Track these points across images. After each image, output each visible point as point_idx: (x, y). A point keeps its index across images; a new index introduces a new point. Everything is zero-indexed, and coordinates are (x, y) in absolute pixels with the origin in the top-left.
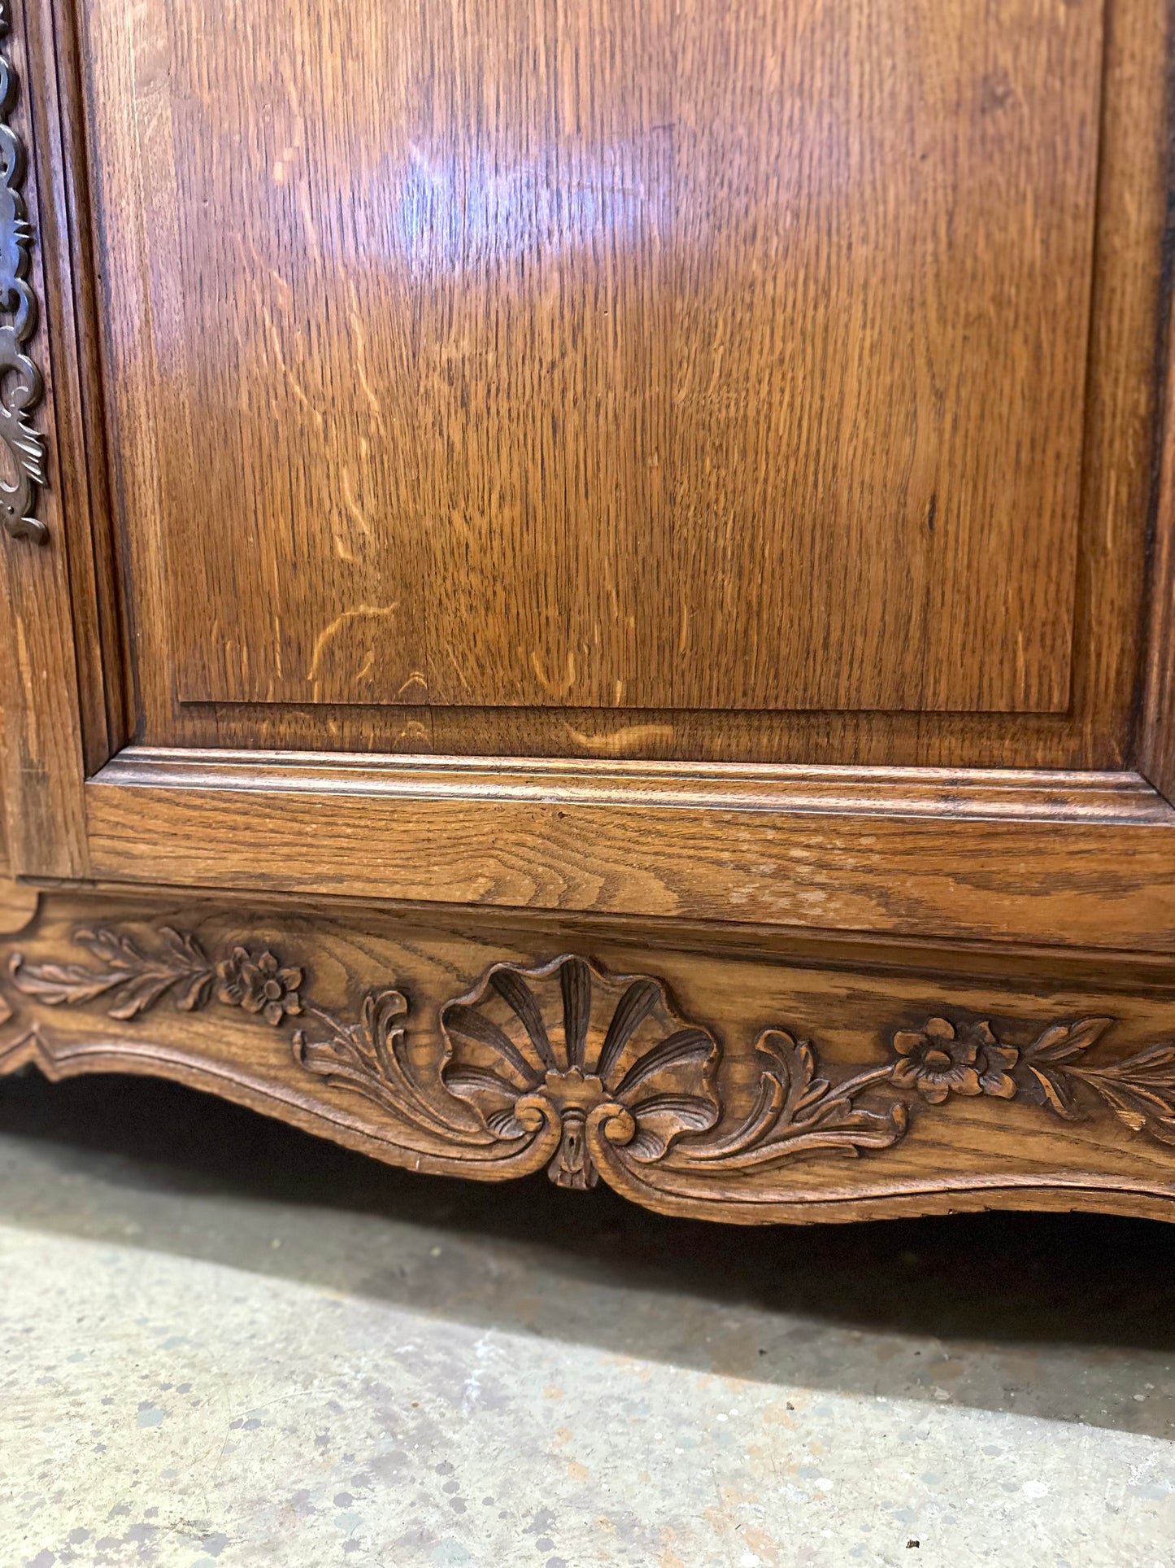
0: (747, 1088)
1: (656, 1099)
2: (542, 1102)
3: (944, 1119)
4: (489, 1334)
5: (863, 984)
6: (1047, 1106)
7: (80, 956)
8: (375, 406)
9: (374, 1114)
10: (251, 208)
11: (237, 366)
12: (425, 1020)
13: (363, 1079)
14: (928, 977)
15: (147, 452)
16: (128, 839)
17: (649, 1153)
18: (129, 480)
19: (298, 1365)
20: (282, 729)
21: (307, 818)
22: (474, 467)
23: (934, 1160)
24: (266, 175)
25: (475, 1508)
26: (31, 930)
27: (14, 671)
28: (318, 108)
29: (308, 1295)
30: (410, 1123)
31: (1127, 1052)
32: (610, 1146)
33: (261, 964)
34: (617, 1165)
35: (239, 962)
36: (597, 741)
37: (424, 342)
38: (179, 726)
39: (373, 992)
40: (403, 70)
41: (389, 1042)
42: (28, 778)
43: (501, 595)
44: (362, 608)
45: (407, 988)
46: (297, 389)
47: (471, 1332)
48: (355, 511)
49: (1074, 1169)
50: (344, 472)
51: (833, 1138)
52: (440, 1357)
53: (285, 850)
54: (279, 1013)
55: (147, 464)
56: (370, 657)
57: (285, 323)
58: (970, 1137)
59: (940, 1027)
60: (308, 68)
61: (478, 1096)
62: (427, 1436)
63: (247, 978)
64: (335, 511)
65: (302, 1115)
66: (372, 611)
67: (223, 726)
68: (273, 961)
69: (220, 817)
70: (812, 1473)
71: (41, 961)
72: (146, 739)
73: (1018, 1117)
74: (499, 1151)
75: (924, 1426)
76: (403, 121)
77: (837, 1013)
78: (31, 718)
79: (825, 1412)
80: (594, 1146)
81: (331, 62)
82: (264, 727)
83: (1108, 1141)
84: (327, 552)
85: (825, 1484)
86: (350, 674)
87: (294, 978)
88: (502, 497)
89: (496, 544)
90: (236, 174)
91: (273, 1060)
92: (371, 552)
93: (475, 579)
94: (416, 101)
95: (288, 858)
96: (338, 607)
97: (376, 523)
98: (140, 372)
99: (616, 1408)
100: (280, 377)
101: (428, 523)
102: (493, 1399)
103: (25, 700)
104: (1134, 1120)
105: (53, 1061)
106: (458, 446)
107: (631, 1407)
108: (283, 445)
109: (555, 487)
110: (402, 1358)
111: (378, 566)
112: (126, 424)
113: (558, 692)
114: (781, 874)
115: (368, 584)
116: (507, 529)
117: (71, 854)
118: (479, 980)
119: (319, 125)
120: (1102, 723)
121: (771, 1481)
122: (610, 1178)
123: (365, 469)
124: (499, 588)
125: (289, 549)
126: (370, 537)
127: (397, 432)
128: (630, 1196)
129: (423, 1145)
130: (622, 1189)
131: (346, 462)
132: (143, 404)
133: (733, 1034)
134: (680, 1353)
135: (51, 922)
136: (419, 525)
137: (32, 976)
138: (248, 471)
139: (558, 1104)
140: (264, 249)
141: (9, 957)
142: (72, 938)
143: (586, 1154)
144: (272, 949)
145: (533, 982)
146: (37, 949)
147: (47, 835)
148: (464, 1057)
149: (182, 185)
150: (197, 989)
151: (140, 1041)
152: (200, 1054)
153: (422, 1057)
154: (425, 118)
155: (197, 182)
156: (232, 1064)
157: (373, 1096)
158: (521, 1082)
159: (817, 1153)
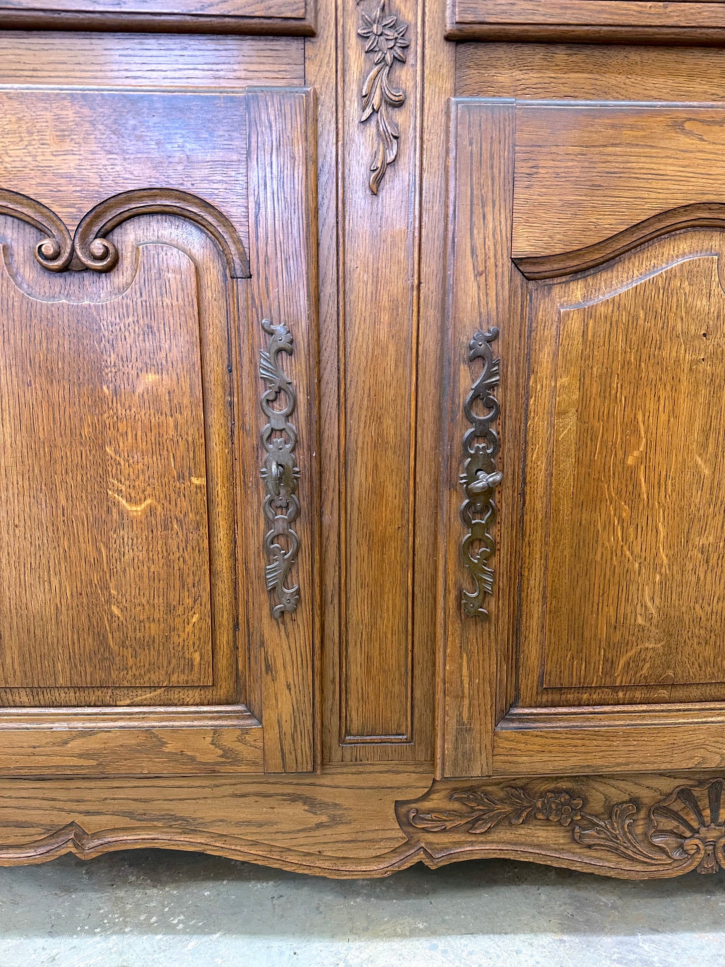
2: (697, 841)
7: (456, 806)
8: (666, 561)
9: (614, 858)
10: (614, 474)
11: (597, 542)
12: (642, 814)
13: (611, 844)
15: (538, 574)
16: (516, 756)
18: (525, 586)
20: (594, 696)
21: (615, 739)
22: (708, 587)
24: (623, 462)
26: (425, 797)
27: (458, 680)
28: (654, 436)
30: (634, 860)
33: (562, 800)
37: (692, 536)
38: (539, 698)
39: (618, 804)
40: (697, 426)
41: (626, 826)
42: (459, 731)
43: (713, 637)
44: (646, 645)
45: (635, 801)
46: (628, 553)
48: (649, 604)
50: (646, 588)
52: (632, 957)
53: (602, 754)
54: (570, 820)
55: (537, 580)
56: (647, 665)
57: (625, 525)
60: (651, 418)
61: (667, 843)
63: (554, 806)
64: (639, 604)
65: (578, 864)
66: (651, 646)
67: (563, 697)
68: (567, 797)
69: (568, 741)
71: (430, 811)
72: (520, 704)
74: (675, 865)
76: (694, 446)
78: (466, 702)
80: (720, 855)
81: (663, 417)
82: (585, 696)
84: (633, 621)
86: (636, 673)
87: (578, 805)
88: (719, 599)
89: (714, 617)
90: (608, 458)
91: (562, 841)
92: (655, 621)
93: (702, 632)
94: (702, 439)
95: (603, 757)
96: (635, 644)
97: (659, 609)
98: (539, 539)
100: (619, 547)
101: (684, 609)
103: (463, 692)
105: (432, 858)
106: (702, 578)
108: (616, 576)
111: (657, 627)
112: (527, 561)
115: (651, 634)
116: (719, 612)
117: (482, 765)
118: (671, 794)
119: (653, 443)
123: (657, 587)
124: (713, 634)
125: (613, 621)
126: (655, 615)
127: (675, 572)
129: (639, 868)
131: (648, 584)
132: (539, 553)
135: (438, 791)
136: (679, 610)
137: (423, 819)
138: (597, 586)
139: (703, 840)
140: (619, 492)
141: (409, 811)
142: (450, 798)
143: (716, 858)
144: (567, 791)
145: (696, 792)
146: (427, 805)
147: (469, 757)
148: (661, 827)
149: (578, 461)
150: (524, 814)
151: (486, 843)
152: (521, 844)
153: (639, 830)
154: (704, 446)
155: (586, 460)
156: (539, 846)
157: (614, 850)
158: (689, 833)
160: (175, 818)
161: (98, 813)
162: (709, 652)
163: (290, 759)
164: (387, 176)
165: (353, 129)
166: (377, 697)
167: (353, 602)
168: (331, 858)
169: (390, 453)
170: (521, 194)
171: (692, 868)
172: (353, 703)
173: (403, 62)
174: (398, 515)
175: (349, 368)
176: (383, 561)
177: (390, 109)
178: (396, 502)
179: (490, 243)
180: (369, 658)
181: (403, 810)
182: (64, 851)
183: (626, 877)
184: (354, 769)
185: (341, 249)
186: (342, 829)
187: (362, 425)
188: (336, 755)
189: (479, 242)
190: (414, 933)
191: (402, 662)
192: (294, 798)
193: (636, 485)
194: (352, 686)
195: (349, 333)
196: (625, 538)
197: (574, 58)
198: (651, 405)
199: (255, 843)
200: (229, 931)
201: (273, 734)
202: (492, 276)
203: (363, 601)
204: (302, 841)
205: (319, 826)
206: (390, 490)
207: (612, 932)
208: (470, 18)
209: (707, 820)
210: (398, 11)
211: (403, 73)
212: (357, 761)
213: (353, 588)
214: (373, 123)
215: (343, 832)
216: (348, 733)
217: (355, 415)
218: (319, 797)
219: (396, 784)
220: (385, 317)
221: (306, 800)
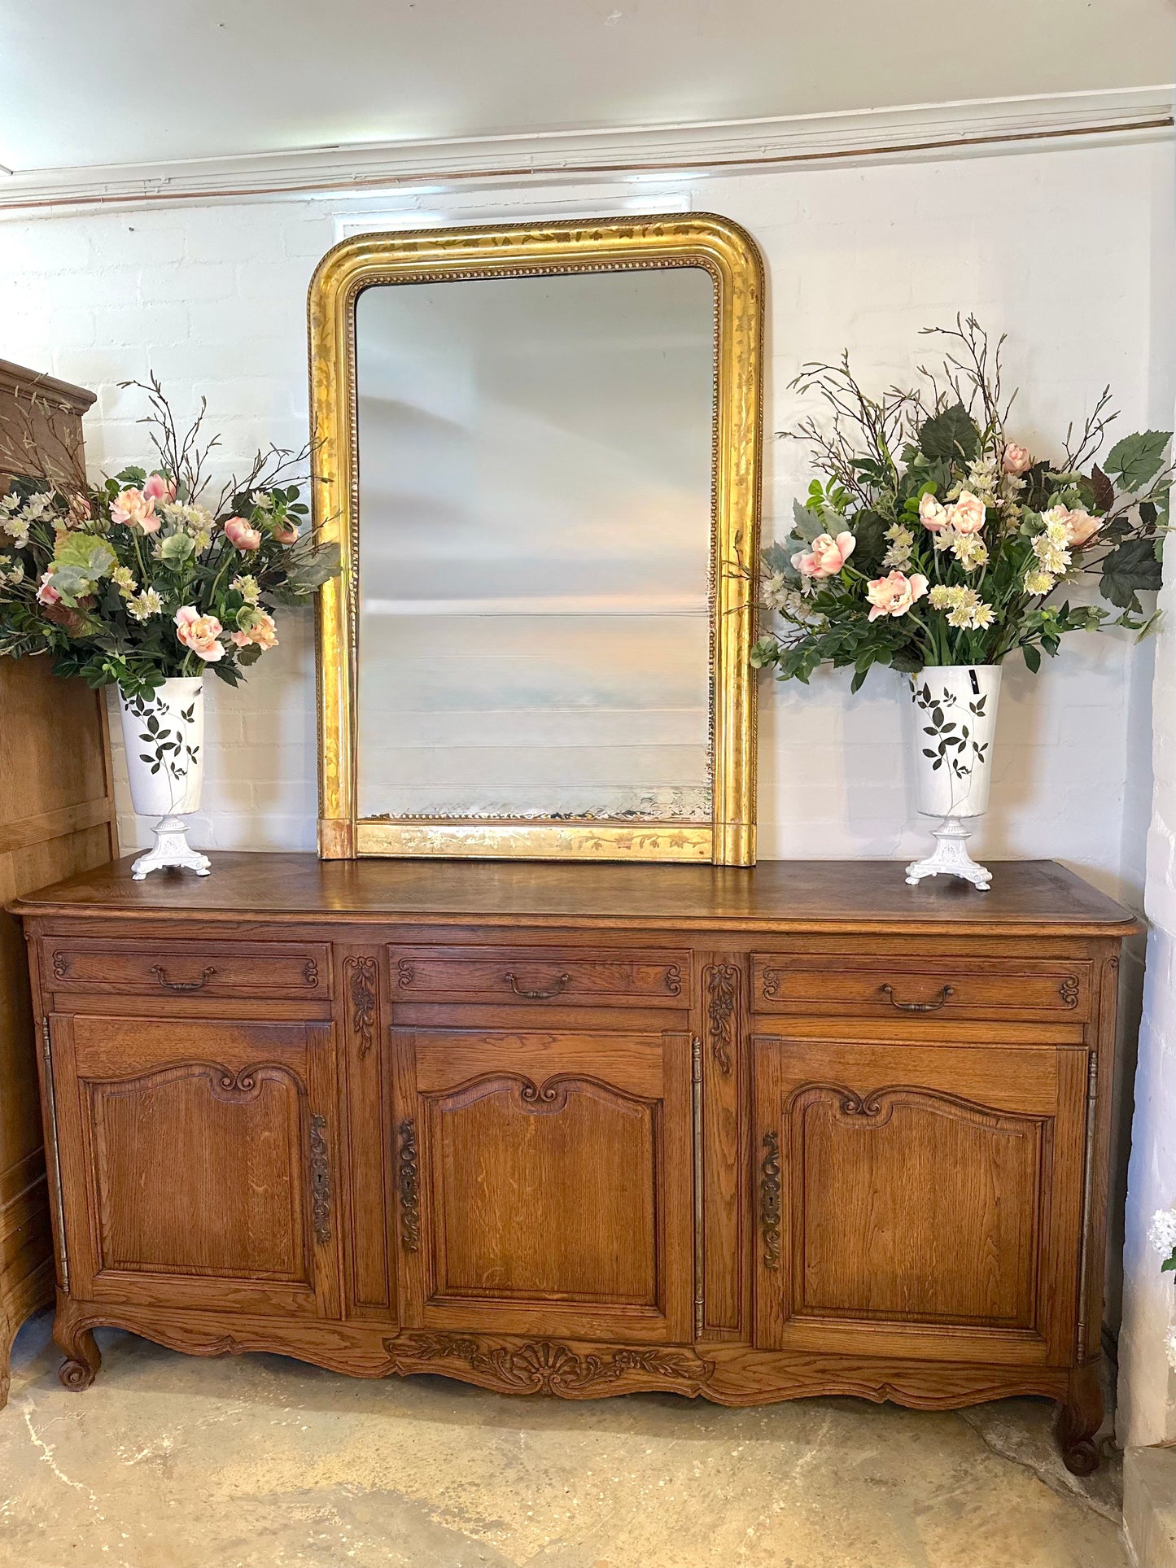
0: (585, 1369)
1: (565, 1373)
2: (538, 1375)
3: (627, 1373)
4: (523, 1431)
5: (609, 1346)
6: (647, 1370)
7: (413, 1343)
8: (501, 1228)
9: (495, 1380)
10: (473, 1185)
11: (468, 1217)
12: (508, 1357)
13: (493, 1372)
14: (622, 1344)
15: (442, 1230)
16: (436, 1319)
17: (564, 1385)
19: (477, 1445)
20: (475, 1292)
21: (483, 1314)
22: (524, 1242)
23: (625, 1382)
24: (476, 1180)
25: (531, 1471)
26: (397, 1337)
28: (489, 1169)
29: (471, 1427)
30: (505, 1382)
31: (660, 1358)
32: (555, 1384)
33: (466, 1345)
34: (556, 1389)
35: (460, 1345)
36: (550, 1297)
37: (513, 1216)
38: (447, 1290)
39: (495, 1350)
40: (509, 1165)
41: (500, 1363)
42: (407, 1304)
44: (496, 1268)
45: (504, 1349)
46: (482, 1223)
47: (518, 1431)
48: (496, 1248)
49: (652, 1382)
51: (604, 1379)
52: (511, 1439)
53: (479, 1322)
54: (471, 1357)
55: (442, 1233)
56: (498, 1278)
57: (480, 1209)
58: (632, 1376)
59: (625, 1354)
60: (487, 1161)
61: (522, 1375)
62: (516, 1458)
63: (462, 1348)
64: (491, 1248)
65: (476, 1382)
66: (498, 1269)
67: (459, 1291)
68: (469, 1344)
70: (603, 1454)
71: (401, 1345)
73: (641, 1372)
74: (527, 1387)
76: (508, 1174)
77: (604, 1352)
78: (409, 1291)
80: (551, 1384)
81: (493, 1161)
82: (470, 1291)
83: (658, 1376)
84: (488, 1256)
85: (605, 1456)
86: (492, 1282)
87: (474, 1348)
88: (530, 1248)
89: (528, 1257)
90: (469, 1178)
91: (468, 1368)
92: (499, 1257)
93: (523, 1264)
96: (491, 1267)
97: (500, 1251)
100: (478, 1220)
101: (513, 1252)
102: (528, 1447)
103: (407, 1285)
104: (663, 1371)
105: (402, 1371)
107: (561, 1445)
108: (478, 1233)
109: (541, 1247)
111: (500, 1259)
113: (542, 1287)
114: (591, 1327)
115: (498, 1263)
116: (531, 1254)
117: (420, 1323)
118: (522, 1347)
119: (489, 1172)
120: (650, 1298)
121: (594, 1457)
122: (555, 1392)
123: (498, 1240)
124: (529, 1266)
125: (479, 1255)
126: (499, 1254)
127: (506, 1233)
129: (509, 1387)
130: (558, 1394)
131: (494, 1239)
133: (582, 1357)
135: (404, 1335)
136: (511, 1252)
137: (397, 1349)
138: (469, 1238)
139: (542, 1374)
140: (475, 1194)
141: (390, 1344)
142: (410, 1339)
143: (549, 1386)
144: (468, 1340)
145: (536, 1347)
146: (399, 1342)
147: (411, 1318)
148: (519, 1365)
149: (456, 1178)
150: (447, 1351)
151: (430, 1365)
152: (447, 1367)
153: (507, 1366)
154: (513, 1174)
155: (459, 1178)
156: (456, 1369)
157: (495, 1376)
158: (533, 1370)
159: (601, 1382)
160: (277, 1337)
161: (241, 1331)
162: (527, 1274)
163: (329, 1312)
164: (366, 1053)
165: (351, 1033)
166: (372, 1284)
167: (359, 1237)
168: (352, 1366)
169: (372, 1168)
170: (419, 1065)
171: (536, 1390)
172: (361, 1287)
173: (372, 1009)
174: (378, 1198)
175: (352, 1130)
176: (371, 1218)
177: (366, 1026)
179: (407, 1085)
180: (367, 1265)
181: (387, 1343)
182: (225, 1350)
183: (502, 1392)
184: (362, 1320)
185: (348, 1081)
186: (358, 1350)
187: (359, 1155)
188: (353, 1313)
189: (403, 1085)
191: (382, 1268)
192: (334, 1332)
193: (483, 1191)
194: (360, 1279)
195: (352, 1115)
196: (480, 1216)
198: (487, 1155)
199: (315, 1354)
201: (320, 1299)
202: (409, 1100)
203: (363, 1237)
204: (338, 1355)
205: (346, 1348)
207: (510, 1426)
209: (543, 1364)
210: (368, 990)
211: (372, 1013)
212: (363, 1316)
213: (359, 1230)
214: (360, 1032)
215: (358, 1352)
216: (359, 1301)
218: (345, 1332)
219: (383, 1329)
220: (368, 1109)
221: (339, 1333)
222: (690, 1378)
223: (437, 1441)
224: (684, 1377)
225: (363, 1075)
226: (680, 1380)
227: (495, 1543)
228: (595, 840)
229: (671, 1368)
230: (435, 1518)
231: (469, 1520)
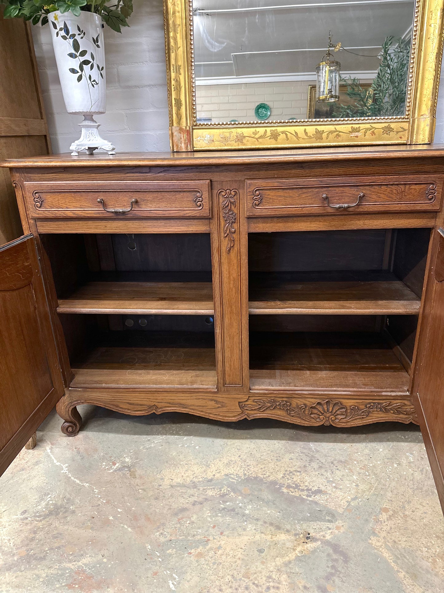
0: (350, 412)
1: (338, 415)
2: (323, 417)
3: (372, 414)
4: (311, 443)
5: (363, 401)
6: (383, 411)
7: (255, 404)
9: (300, 420)
12: (307, 408)
13: (298, 416)
14: (371, 399)
17: (337, 421)
19: (290, 451)
23: (371, 418)
25: (324, 463)
26: (246, 401)
29: (283, 442)
30: (305, 420)
31: (391, 405)
32: (332, 420)
33: (284, 403)
34: (333, 422)
35: (280, 403)
39: (300, 405)
41: (303, 411)
45: (305, 405)
47: (309, 443)
49: (386, 417)
51: (360, 417)
52: (306, 447)
54: (286, 409)
58: (375, 415)
59: (372, 404)
61: (315, 417)
62: (313, 456)
63: (282, 405)
65: (289, 421)
71: (248, 405)
73: (380, 413)
74: (317, 422)
75: (367, 445)
77: (361, 404)
79: (356, 446)
80: (330, 421)
83: (389, 414)
85: (359, 453)
87: (289, 405)
91: (285, 414)
99: (332, 449)
102: (317, 451)
104: (392, 412)
105: (249, 417)
107: (334, 449)
110: (302, 448)
118: (315, 403)
121: (354, 454)
122: (332, 424)
128: (335, 426)
129: (307, 423)
130: (334, 425)
133: (348, 407)
134: (335, 441)
135: (250, 400)
137: (246, 407)
139: (325, 416)
141: (242, 405)
142: (254, 402)
143: (329, 422)
144: (286, 401)
145: (323, 403)
146: (247, 403)
148: (313, 412)
150: (274, 407)
151: (264, 414)
152: (273, 415)
153: (307, 412)
157: (300, 418)
158: (321, 414)
159: (358, 419)
160: (181, 404)
161: (161, 403)
164: (231, 249)
165: (222, 238)
166: (233, 375)
167: (226, 351)
168: (221, 416)
169: (234, 315)
171: (322, 423)
172: (227, 377)
173: (235, 222)
174: (237, 330)
175: (223, 294)
176: (233, 341)
177: (231, 234)
178: (236, 327)
180: (230, 365)
181: (241, 404)
182: (152, 412)
183: (303, 425)
184: (227, 393)
185: (220, 267)
187: (227, 308)
188: (223, 390)
190: (246, 438)
191: (239, 367)
192: (212, 400)
194: (226, 372)
195: (223, 286)
197: (279, 220)
200: (195, 436)
203: (228, 351)
204: (214, 411)
205: (219, 407)
206: (235, 324)
207: (303, 441)
208: (251, 214)
209: (326, 411)
210: (233, 211)
211: (235, 225)
212: (228, 391)
213: (226, 348)
214: (227, 237)
215: (225, 409)
216: (225, 384)
217: (225, 305)
218: (218, 400)
219: (239, 397)
220: (232, 282)
221: (215, 401)
222: (406, 414)
223: (269, 450)
224: (403, 414)
225: (229, 263)
226: (401, 416)
227: (322, 502)
228: (337, 133)
229: (397, 410)
230: (285, 490)
231: (303, 490)
